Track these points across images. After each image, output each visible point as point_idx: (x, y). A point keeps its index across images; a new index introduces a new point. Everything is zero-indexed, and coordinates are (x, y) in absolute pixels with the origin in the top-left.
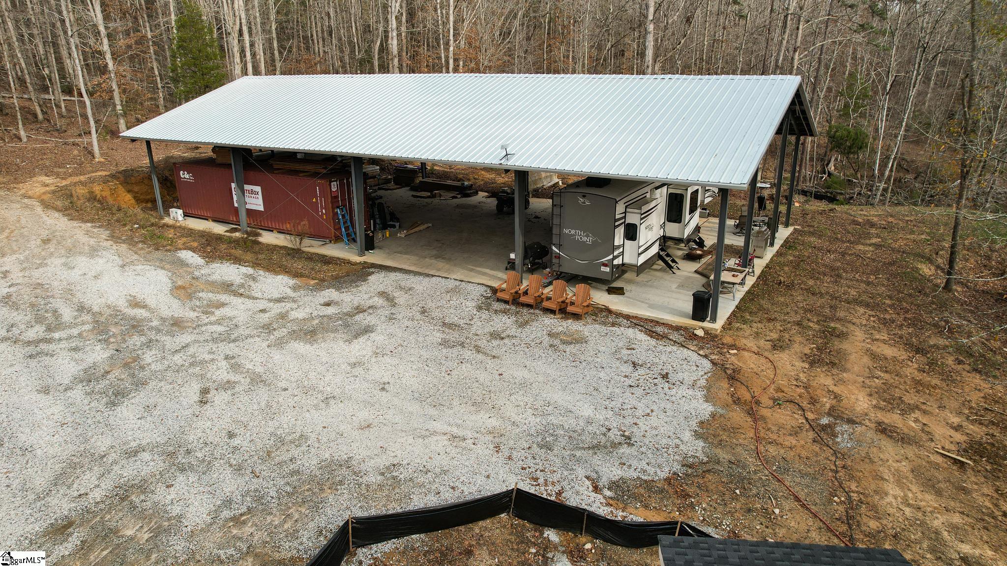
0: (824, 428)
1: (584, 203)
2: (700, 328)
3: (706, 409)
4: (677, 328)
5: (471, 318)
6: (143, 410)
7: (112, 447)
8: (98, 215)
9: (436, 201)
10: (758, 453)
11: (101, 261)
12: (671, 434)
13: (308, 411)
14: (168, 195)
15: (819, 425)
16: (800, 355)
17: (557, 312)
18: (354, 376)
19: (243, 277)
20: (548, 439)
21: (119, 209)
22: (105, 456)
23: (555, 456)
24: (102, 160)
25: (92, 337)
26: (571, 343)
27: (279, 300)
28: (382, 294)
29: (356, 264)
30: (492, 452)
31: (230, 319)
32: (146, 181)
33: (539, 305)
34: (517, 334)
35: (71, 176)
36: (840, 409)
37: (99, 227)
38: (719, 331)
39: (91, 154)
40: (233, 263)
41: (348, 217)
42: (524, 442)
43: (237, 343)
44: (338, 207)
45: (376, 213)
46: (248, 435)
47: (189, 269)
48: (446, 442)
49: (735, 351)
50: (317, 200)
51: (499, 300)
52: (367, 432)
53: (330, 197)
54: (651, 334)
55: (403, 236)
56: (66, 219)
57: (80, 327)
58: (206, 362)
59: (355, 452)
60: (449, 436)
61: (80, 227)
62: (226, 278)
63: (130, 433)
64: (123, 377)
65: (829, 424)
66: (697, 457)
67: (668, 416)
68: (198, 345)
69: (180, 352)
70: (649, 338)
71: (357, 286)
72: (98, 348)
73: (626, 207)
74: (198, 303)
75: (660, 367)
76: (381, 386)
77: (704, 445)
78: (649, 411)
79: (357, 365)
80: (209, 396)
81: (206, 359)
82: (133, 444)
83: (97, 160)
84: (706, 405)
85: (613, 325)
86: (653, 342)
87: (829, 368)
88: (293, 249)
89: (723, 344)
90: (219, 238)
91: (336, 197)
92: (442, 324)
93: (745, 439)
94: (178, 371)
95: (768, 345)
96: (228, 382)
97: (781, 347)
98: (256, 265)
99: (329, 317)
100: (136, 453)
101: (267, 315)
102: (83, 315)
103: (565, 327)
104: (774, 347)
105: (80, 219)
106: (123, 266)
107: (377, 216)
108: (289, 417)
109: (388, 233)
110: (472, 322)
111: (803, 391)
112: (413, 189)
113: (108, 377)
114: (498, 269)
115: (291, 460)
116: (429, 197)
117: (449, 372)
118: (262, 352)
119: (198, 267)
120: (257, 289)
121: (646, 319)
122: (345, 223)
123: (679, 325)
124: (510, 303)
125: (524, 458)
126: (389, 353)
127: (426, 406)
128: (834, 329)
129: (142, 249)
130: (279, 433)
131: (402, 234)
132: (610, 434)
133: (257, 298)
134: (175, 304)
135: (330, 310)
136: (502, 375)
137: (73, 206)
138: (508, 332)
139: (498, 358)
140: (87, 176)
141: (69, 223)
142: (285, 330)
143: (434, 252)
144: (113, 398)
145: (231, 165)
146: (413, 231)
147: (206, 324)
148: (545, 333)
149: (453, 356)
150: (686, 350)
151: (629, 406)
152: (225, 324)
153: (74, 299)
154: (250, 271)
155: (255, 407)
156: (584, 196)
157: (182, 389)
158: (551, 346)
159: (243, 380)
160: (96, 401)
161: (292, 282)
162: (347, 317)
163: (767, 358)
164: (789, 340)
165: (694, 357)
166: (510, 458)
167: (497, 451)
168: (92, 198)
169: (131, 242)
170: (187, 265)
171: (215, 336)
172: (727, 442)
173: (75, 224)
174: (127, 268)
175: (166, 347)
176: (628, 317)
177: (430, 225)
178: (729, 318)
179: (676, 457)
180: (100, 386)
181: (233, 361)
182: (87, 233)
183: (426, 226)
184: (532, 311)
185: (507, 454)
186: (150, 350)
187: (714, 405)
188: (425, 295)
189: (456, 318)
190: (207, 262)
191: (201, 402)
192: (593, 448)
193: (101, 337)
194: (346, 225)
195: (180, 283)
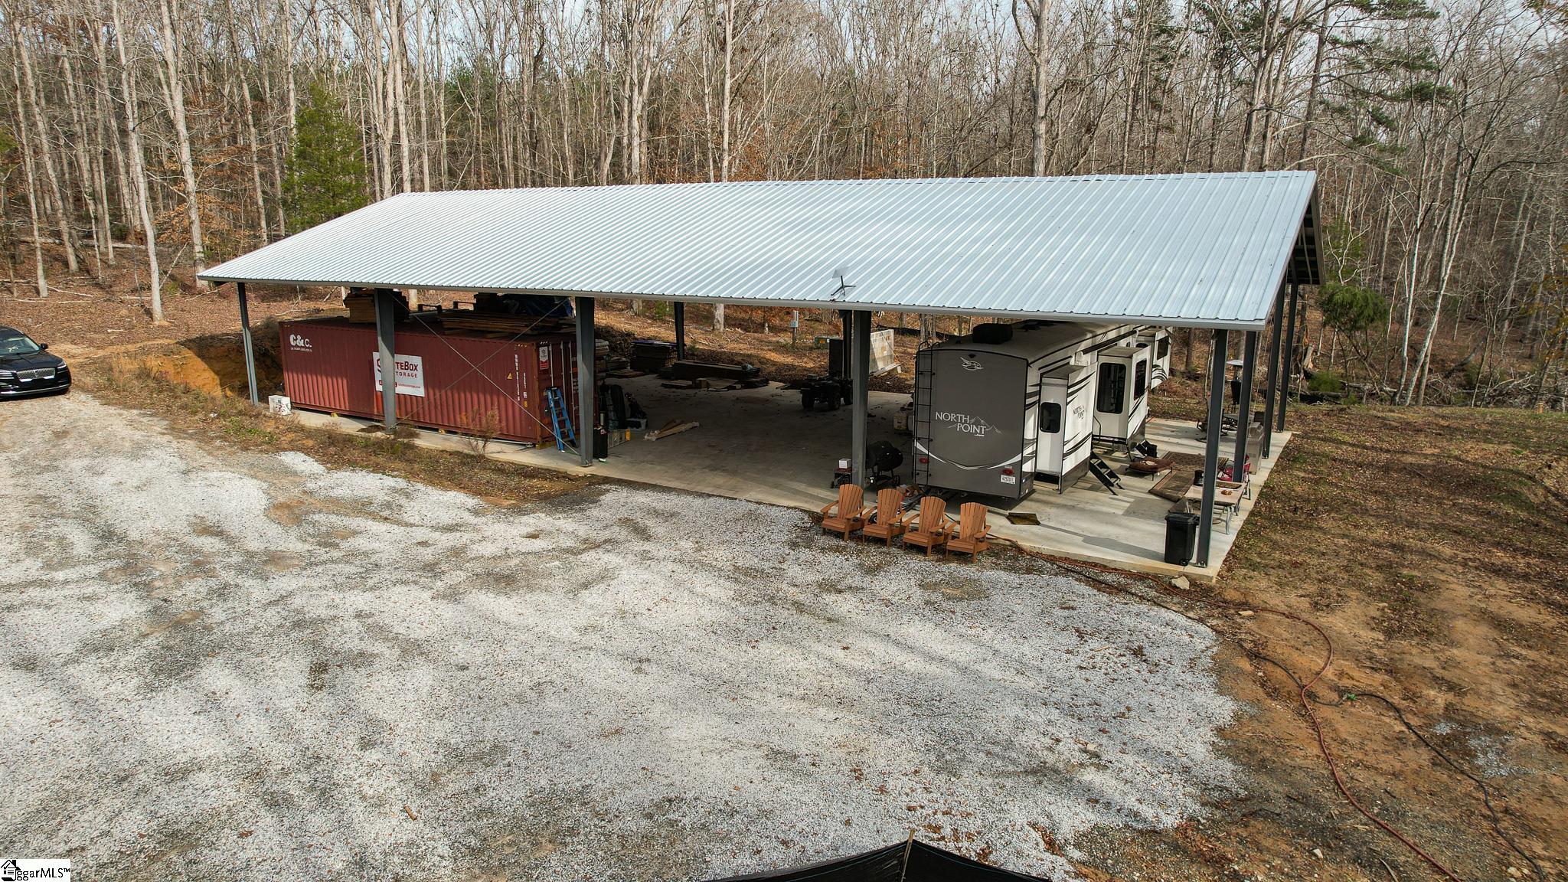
0: (1445, 741)
1: (972, 367)
2: (1180, 575)
3: (1224, 708)
4: (1142, 577)
5: (781, 560)
6: (205, 698)
7: (141, 763)
8: (151, 398)
9: (702, 392)
10: (1336, 782)
11: (149, 464)
12: (1170, 748)
13: (506, 704)
14: (267, 379)
15: (1434, 735)
16: (1364, 618)
17: (929, 550)
18: (585, 648)
19: (389, 492)
20: (948, 757)
21: (187, 391)
22: (125, 779)
23: (966, 787)
24: (166, 324)
25: (123, 578)
26: (962, 599)
27: (450, 529)
28: (625, 522)
29: (576, 479)
30: (848, 779)
31: (366, 554)
32: (232, 356)
33: (897, 540)
34: (864, 585)
35: (112, 344)
36: (1464, 708)
37: (151, 415)
38: (1214, 581)
39: (149, 313)
40: (373, 472)
41: (563, 405)
42: (905, 762)
43: (377, 593)
44: (549, 388)
45: (609, 402)
46: (396, 744)
47: (297, 479)
48: (762, 761)
49: (1250, 613)
50: (514, 376)
51: (826, 532)
52: (616, 743)
53: (536, 371)
54: (1097, 584)
55: (654, 439)
56: (97, 403)
57: (103, 563)
58: (323, 621)
59: (595, 777)
60: (764, 750)
61: (121, 415)
62: (361, 493)
63: (176, 739)
64: (172, 643)
65: (1453, 735)
66: (1226, 788)
67: (1157, 718)
68: (308, 593)
69: (277, 605)
70: (1095, 592)
71: (582, 510)
72: (132, 596)
73: (1042, 376)
74: (311, 531)
75: (1126, 637)
76: (635, 666)
77: (1233, 767)
78: (1122, 709)
79: (591, 630)
80: (327, 676)
81: (322, 616)
82: (182, 758)
83: (157, 323)
84: (1220, 700)
85: (1029, 571)
86: (1104, 598)
87: (1422, 640)
88: (472, 456)
89: (1225, 602)
90: (349, 440)
91: (547, 372)
92: (732, 568)
93: (1306, 757)
94: (271, 635)
95: (1305, 603)
96: (361, 654)
97: (1328, 606)
98: (411, 475)
99: (538, 554)
100: (185, 773)
101: (430, 550)
102: (110, 544)
103: (947, 573)
104: (1315, 606)
105: (120, 404)
106: (186, 472)
107: (611, 408)
108: (472, 715)
109: (628, 433)
110: (784, 566)
111: (1386, 677)
112: (664, 375)
113: (145, 643)
114: (818, 486)
115: (477, 790)
116: (689, 387)
117: (754, 644)
118: (421, 607)
119: (314, 477)
120: (412, 511)
121: (1084, 563)
122: (559, 415)
123: (1142, 571)
124: (846, 536)
125: (908, 791)
126: (646, 612)
127: (719, 700)
128: (1411, 578)
129: (220, 448)
130: (453, 741)
131: (652, 436)
132: (1061, 747)
133: (412, 525)
134: (273, 530)
135: (538, 545)
136: (847, 648)
137: (111, 384)
138: (848, 581)
139: (837, 621)
140: (138, 345)
141: (102, 408)
142: (462, 573)
143: (708, 462)
144: (151, 677)
145: (375, 324)
146: (668, 432)
147: (324, 563)
148: (913, 584)
149: (758, 617)
150: (1163, 610)
151: (1086, 701)
152: (358, 563)
153: (98, 520)
154: (401, 483)
155: (410, 697)
156: (972, 356)
157: (278, 665)
158: (927, 603)
159: (387, 652)
160: (119, 683)
161: (471, 502)
162: (568, 555)
163: (1308, 623)
164: (1339, 595)
165: (1181, 620)
166: (882, 790)
167: (857, 778)
168: (144, 374)
169: (202, 437)
170: (295, 473)
171: (339, 580)
172: (1274, 762)
173: (112, 410)
174: (193, 476)
175: (254, 595)
176: (1052, 559)
177: (697, 424)
178: (1225, 561)
179: (1189, 789)
180: (128, 658)
181: (370, 621)
182: (131, 423)
183: (689, 426)
184: (884, 549)
185: (877, 782)
186: (225, 600)
187: (1236, 699)
188: (699, 523)
189: (756, 560)
190: (329, 469)
191: (312, 686)
192: (1034, 772)
193: (138, 580)
194: (561, 418)
195: (281, 499)
